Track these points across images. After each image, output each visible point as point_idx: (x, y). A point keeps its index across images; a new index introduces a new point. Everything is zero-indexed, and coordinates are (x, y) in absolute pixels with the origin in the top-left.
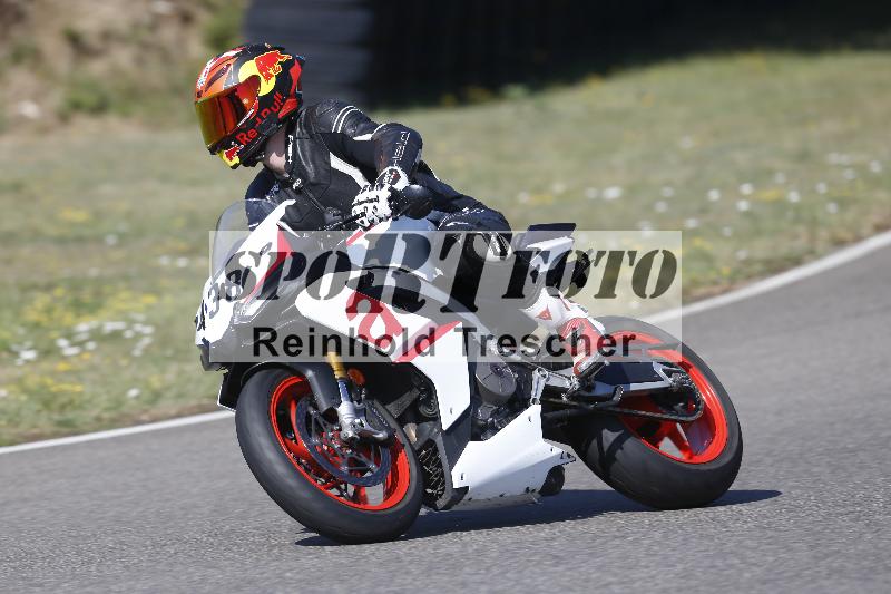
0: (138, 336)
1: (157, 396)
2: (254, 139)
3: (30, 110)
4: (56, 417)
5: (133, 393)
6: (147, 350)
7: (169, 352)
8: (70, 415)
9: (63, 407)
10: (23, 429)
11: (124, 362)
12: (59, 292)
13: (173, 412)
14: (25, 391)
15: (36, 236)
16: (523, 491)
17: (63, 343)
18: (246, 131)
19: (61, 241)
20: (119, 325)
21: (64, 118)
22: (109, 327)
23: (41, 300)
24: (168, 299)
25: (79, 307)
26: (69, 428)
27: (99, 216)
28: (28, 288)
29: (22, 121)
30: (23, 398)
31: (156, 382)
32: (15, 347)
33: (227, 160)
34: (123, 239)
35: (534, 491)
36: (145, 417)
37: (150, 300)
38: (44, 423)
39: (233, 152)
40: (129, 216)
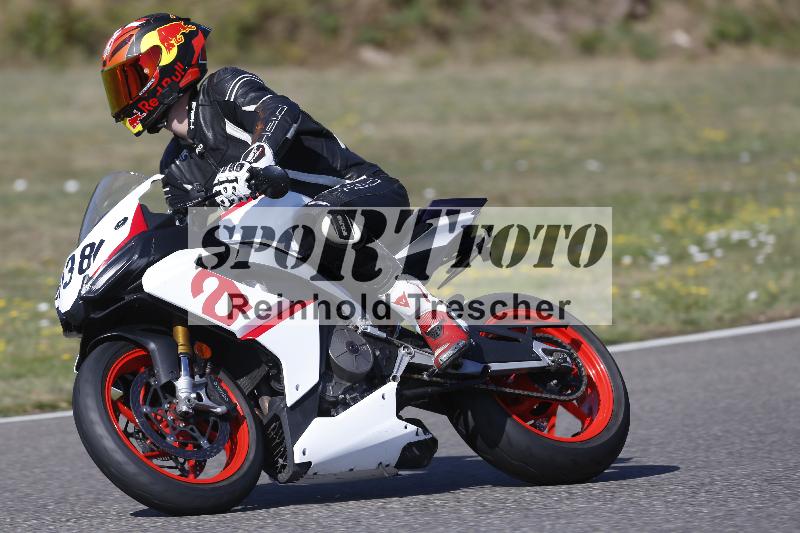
0: (761, 245)
1: (773, 298)
2: (156, 109)
3: (681, 38)
4: (683, 316)
5: (753, 296)
6: (768, 258)
7: (788, 259)
8: (695, 314)
9: (688, 308)
10: (652, 326)
11: (746, 268)
12: (694, 204)
13: (787, 313)
14: (655, 292)
15: (679, 153)
16: (375, 466)
17: (694, 250)
18: (147, 99)
19: (701, 158)
20: (744, 234)
21: (711, 47)
22: (736, 236)
23: (677, 211)
24: (790, 212)
25: (711, 218)
26: (694, 326)
27: (735, 136)
28: (667, 200)
29: (675, 49)
30: (653, 299)
31: (772, 286)
32: (650, 252)
33: (131, 128)
34: (755, 157)
35: (387, 466)
36: (762, 318)
37: (775, 212)
38: (672, 322)
39: (135, 120)
40: (762, 136)
